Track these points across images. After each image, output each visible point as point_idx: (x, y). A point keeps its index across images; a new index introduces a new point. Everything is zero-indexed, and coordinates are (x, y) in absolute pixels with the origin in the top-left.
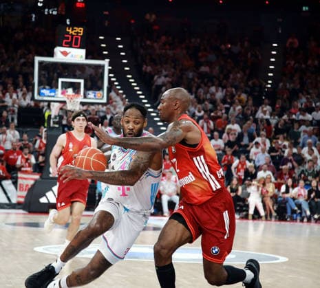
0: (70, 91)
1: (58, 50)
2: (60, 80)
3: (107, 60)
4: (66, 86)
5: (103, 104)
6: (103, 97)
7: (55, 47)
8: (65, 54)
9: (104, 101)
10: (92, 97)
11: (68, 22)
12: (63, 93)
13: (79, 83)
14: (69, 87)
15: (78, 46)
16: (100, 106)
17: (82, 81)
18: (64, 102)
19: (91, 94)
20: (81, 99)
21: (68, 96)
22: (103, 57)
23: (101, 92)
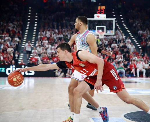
0: (100, 31)
1: (96, 15)
2: (97, 27)
3: (115, 18)
4: (99, 29)
5: (113, 35)
6: (113, 32)
7: (94, 14)
8: (98, 17)
9: (114, 34)
10: (109, 33)
11: (100, 4)
12: (98, 32)
13: (104, 28)
14: (100, 29)
15: (103, 13)
16: (112, 36)
17: (105, 27)
18: (98, 35)
19: (108, 32)
20: (105, 33)
21: (100, 33)
22: (113, 17)
23: (112, 31)
